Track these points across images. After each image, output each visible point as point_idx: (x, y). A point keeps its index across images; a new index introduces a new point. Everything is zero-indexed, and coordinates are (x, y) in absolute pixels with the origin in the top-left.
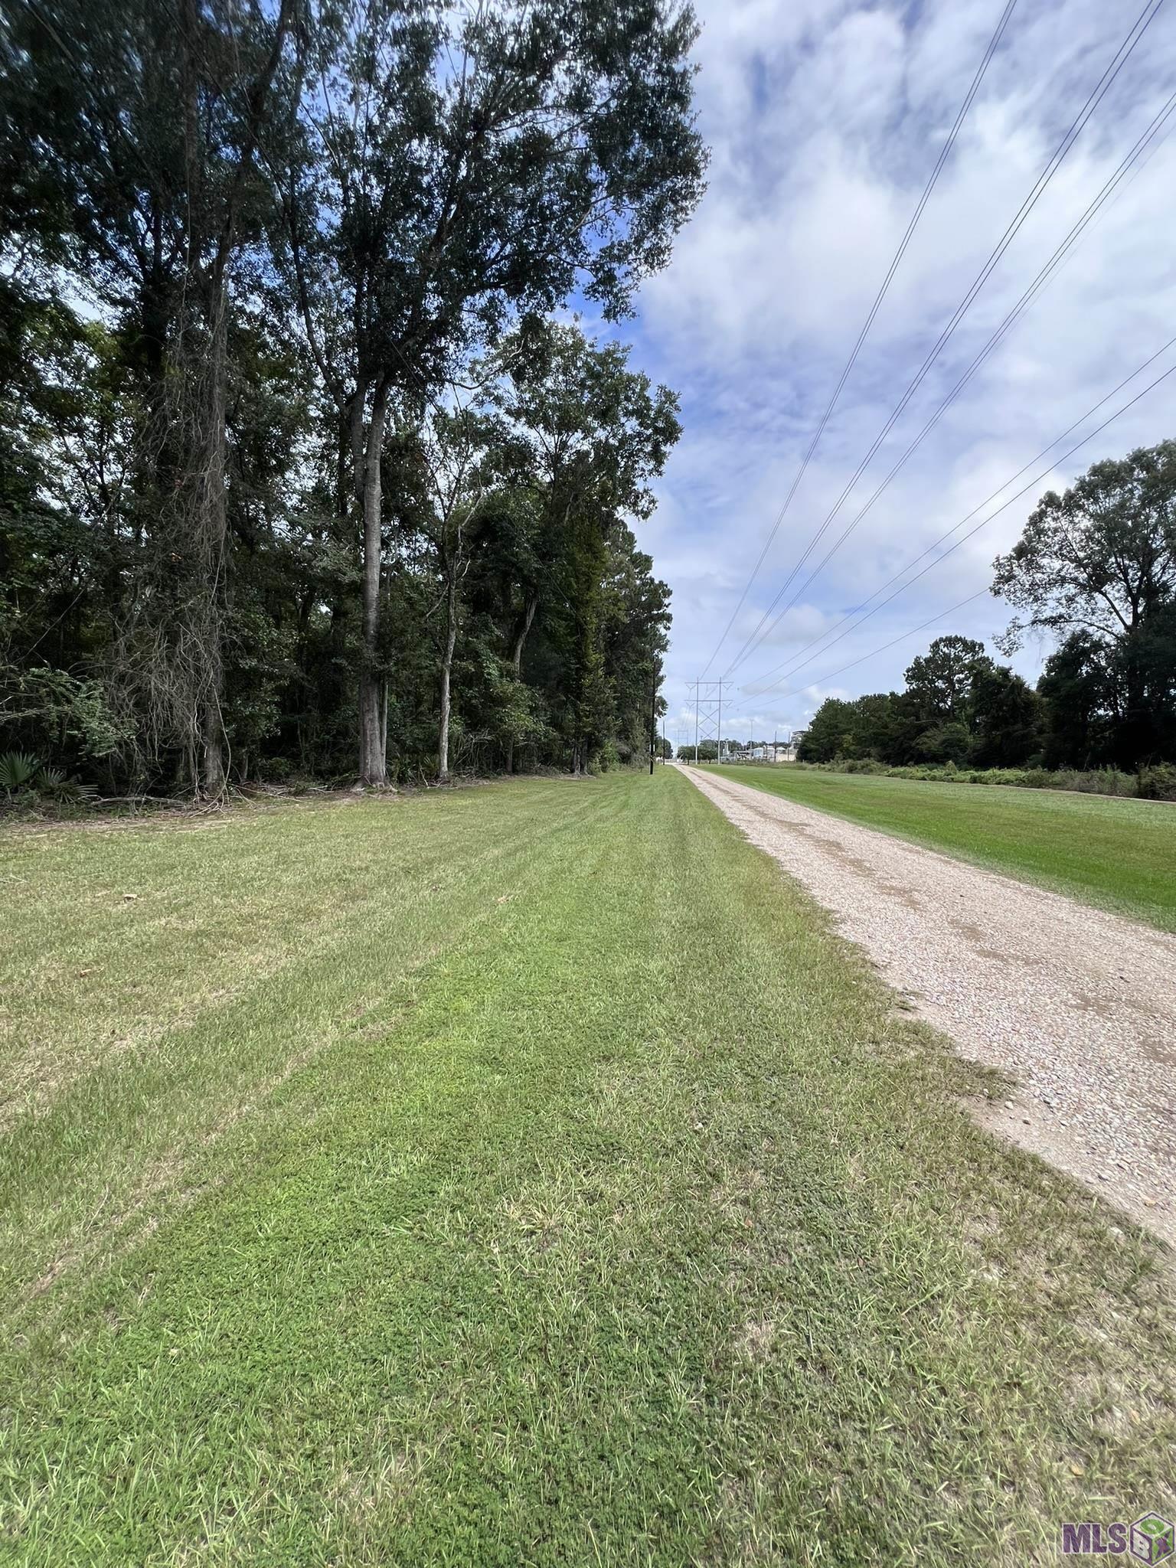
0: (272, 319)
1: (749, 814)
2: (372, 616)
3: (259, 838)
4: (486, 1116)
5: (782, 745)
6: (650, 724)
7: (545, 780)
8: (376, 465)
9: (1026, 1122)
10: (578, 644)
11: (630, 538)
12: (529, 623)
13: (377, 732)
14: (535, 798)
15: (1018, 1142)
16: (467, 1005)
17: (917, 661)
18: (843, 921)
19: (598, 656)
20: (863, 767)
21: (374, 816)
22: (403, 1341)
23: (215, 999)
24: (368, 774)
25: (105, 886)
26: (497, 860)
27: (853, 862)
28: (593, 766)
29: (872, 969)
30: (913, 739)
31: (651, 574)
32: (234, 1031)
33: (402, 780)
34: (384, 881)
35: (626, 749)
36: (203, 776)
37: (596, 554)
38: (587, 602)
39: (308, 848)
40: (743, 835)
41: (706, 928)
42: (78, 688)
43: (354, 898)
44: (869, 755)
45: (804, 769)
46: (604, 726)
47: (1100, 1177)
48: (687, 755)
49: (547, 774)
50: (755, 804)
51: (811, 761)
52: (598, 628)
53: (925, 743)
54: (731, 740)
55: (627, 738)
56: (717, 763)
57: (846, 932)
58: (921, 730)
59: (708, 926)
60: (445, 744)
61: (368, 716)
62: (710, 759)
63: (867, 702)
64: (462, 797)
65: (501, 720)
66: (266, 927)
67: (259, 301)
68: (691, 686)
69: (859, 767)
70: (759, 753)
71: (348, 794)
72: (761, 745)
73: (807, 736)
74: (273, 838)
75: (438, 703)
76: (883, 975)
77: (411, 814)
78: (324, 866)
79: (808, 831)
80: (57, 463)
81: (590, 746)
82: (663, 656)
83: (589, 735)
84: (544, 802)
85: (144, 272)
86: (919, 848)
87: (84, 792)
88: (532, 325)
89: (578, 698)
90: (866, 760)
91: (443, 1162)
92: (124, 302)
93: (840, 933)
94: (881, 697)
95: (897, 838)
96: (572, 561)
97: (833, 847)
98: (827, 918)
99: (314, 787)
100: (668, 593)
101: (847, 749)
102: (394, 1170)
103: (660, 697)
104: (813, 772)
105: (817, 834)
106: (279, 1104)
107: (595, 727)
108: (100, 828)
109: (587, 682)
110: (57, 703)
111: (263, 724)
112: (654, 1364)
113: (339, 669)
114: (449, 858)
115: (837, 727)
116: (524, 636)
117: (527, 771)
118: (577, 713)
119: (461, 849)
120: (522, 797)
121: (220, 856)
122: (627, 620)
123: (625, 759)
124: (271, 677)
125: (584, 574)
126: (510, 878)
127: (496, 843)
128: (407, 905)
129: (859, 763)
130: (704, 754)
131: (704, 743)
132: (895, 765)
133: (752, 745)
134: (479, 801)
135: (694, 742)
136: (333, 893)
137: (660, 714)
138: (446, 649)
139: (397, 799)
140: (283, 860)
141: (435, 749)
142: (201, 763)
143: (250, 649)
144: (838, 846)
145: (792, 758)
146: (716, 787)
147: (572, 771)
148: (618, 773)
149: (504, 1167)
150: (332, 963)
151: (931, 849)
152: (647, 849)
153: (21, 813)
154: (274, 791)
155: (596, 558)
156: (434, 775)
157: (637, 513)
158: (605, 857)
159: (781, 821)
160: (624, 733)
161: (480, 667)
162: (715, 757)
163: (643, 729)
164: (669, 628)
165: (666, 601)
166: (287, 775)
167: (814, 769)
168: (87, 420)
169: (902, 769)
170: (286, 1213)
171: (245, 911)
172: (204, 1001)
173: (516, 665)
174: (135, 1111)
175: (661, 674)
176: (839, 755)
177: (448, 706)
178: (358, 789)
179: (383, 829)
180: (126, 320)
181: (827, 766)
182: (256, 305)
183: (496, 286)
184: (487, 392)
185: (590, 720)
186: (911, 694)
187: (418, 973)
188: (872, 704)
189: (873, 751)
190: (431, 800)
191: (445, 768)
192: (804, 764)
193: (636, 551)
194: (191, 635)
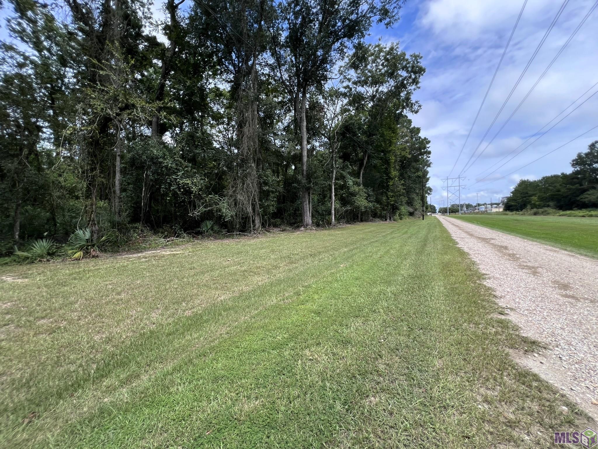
0: (272, 74)
1: (464, 235)
2: (305, 168)
3: (267, 244)
4: (310, 327)
5: (496, 204)
6: (423, 199)
7: (374, 224)
8: (304, 115)
9: (541, 363)
10: (386, 169)
11: (410, 122)
12: (365, 163)
13: (308, 209)
14: (367, 230)
15: (531, 369)
16: (316, 297)
17: (579, 156)
18: (489, 278)
19: (395, 172)
20: (543, 212)
21: (305, 237)
22: (266, 376)
23: (245, 289)
24: (305, 223)
25: (224, 257)
26: (345, 252)
27: (509, 255)
28: (395, 217)
29: (493, 297)
30: (578, 196)
31: (420, 135)
32: (248, 298)
33: (318, 225)
34: (303, 258)
35: (411, 210)
36: (254, 226)
37: (394, 131)
38: (390, 151)
39: (281, 247)
40: (457, 243)
41: (418, 278)
42: (220, 200)
43: (292, 263)
44: (548, 206)
45: (507, 215)
46: (400, 200)
47: (571, 389)
48: (444, 211)
49: (375, 221)
50: (470, 230)
51: (512, 210)
52: (396, 161)
53: (587, 198)
54: (467, 203)
55: (412, 205)
56: (459, 214)
57: (488, 283)
58: (584, 191)
59: (419, 277)
60: (333, 212)
61: (305, 203)
62: (455, 212)
63: (546, 180)
64: (339, 231)
65: (354, 202)
66: (263, 270)
67: (267, 69)
68: (444, 180)
69: (540, 212)
70: (483, 208)
71: (299, 230)
72: (483, 205)
73: (509, 199)
74: (271, 244)
75: (331, 197)
76: (497, 301)
77: (318, 237)
78: (285, 253)
79: (492, 241)
80: (217, 134)
81: (393, 210)
82: (429, 169)
83: (393, 205)
84: (371, 232)
85: (235, 71)
86: (558, 249)
87: (224, 231)
88: (359, 47)
89: (387, 190)
90: (546, 209)
91: (293, 337)
92: (231, 81)
93: (485, 283)
94: (556, 177)
95: (546, 244)
96: (382, 135)
97: (502, 249)
98: (481, 276)
99: (288, 228)
100: (429, 142)
101: (534, 204)
102: (278, 337)
103: (429, 187)
104: (512, 216)
105: (497, 243)
106: (254, 318)
107: (395, 201)
108: (226, 242)
109: (391, 183)
110: (216, 205)
111: (271, 208)
112: (334, 398)
113: (295, 188)
114: (327, 251)
115: (527, 193)
116: (363, 168)
117: (366, 221)
118: (387, 196)
119: (332, 249)
120: (360, 230)
121: (256, 249)
122: (410, 156)
123: (411, 214)
124: (273, 192)
125: (388, 140)
126: (347, 259)
127: (346, 247)
128: (308, 266)
129: (540, 210)
130: (453, 211)
131: (453, 206)
132: (564, 210)
133: (479, 205)
134: (344, 232)
135: (448, 205)
136: (285, 261)
137: (429, 194)
138: (332, 177)
139: (315, 232)
140: (273, 251)
141: (330, 214)
142: (253, 221)
143: (266, 184)
144: (506, 248)
145: (501, 210)
146: (453, 224)
147: (386, 220)
148: (408, 220)
149: (310, 342)
150: (279, 282)
151: (566, 250)
152: (406, 249)
153: (209, 237)
154: (276, 230)
155: (394, 133)
156: (329, 223)
157: (412, 112)
158: (388, 252)
159: (479, 238)
160: (410, 203)
161: (345, 182)
162: (457, 211)
163: (420, 201)
164: (429, 157)
165: (428, 146)
166: (280, 225)
167: (513, 214)
168: (224, 119)
169: (568, 212)
170: (248, 343)
171: (258, 265)
172: (242, 289)
173: (361, 180)
174: (220, 314)
175: (428, 177)
176: (529, 207)
177: (334, 198)
178: (302, 229)
179: (307, 241)
180: (232, 87)
181: (521, 213)
182: (267, 70)
183: (343, 38)
184: (345, 77)
185: (393, 199)
186: (576, 173)
187: (306, 287)
188: (549, 181)
189: (551, 204)
190: (326, 232)
191: (333, 220)
192: (508, 212)
193: (412, 126)
194: (249, 181)
